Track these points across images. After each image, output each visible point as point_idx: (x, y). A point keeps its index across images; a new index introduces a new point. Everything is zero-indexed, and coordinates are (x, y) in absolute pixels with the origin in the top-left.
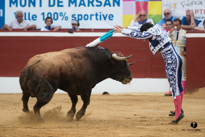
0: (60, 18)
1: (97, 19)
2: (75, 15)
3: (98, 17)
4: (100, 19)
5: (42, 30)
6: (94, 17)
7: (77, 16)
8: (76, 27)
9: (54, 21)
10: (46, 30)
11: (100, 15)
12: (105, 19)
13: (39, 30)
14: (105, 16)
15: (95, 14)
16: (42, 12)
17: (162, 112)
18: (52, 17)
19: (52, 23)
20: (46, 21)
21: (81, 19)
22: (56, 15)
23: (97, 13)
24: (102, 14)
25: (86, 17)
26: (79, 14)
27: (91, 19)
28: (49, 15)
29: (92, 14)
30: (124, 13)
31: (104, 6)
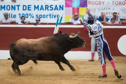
0: (29, 17)
1: (50, 18)
2: (38, 15)
3: (51, 16)
4: (52, 18)
5: (19, 24)
6: (48, 16)
7: (39, 16)
8: (38, 22)
9: (26, 18)
10: (22, 23)
11: (52, 15)
12: (55, 17)
13: (17, 24)
14: (55, 16)
15: (49, 14)
16: (19, 14)
17: (87, 70)
18: (25, 16)
19: (25, 19)
20: (21, 18)
21: (41, 18)
22: (27, 15)
23: (50, 14)
24: (53, 15)
25: (44, 16)
26: (40, 14)
27: (47, 18)
28: (23, 15)
30: (66, 14)
31: (55, 10)
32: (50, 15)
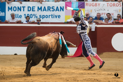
0: (33, 17)
1: (52, 18)
3: (53, 17)
4: (54, 18)
5: (24, 23)
6: (51, 17)
7: (42, 16)
11: (54, 16)
12: (56, 17)
13: (22, 23)
16: (24, 14)
17: (84, 64)
21: (44, 18)
22: (31, 15)
24: (54, 15)
25: (47, 17)
27: (49, 18)
28: (28, 15)
29: (50, 15)
30: (66, 14)
31: (56, 11)
32: (52, 15)
